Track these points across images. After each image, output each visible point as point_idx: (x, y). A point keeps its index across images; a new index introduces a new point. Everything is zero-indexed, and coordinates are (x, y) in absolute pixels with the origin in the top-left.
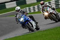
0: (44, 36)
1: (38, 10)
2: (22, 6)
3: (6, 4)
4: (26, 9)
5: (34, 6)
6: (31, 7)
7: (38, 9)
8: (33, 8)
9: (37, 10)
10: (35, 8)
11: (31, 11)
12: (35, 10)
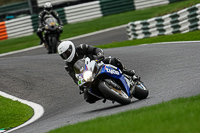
0: (192, 114)
1: (172, 30)
2: (121, 15)
3: (66, 8)
4: (134, 26)
5: (159, 15)
6: (149, 21)
7: (174, 27)
8: (155, 23)
9: (169, 31)
10: (164, 23)
11: (150, 33)
12: (164, 30)
